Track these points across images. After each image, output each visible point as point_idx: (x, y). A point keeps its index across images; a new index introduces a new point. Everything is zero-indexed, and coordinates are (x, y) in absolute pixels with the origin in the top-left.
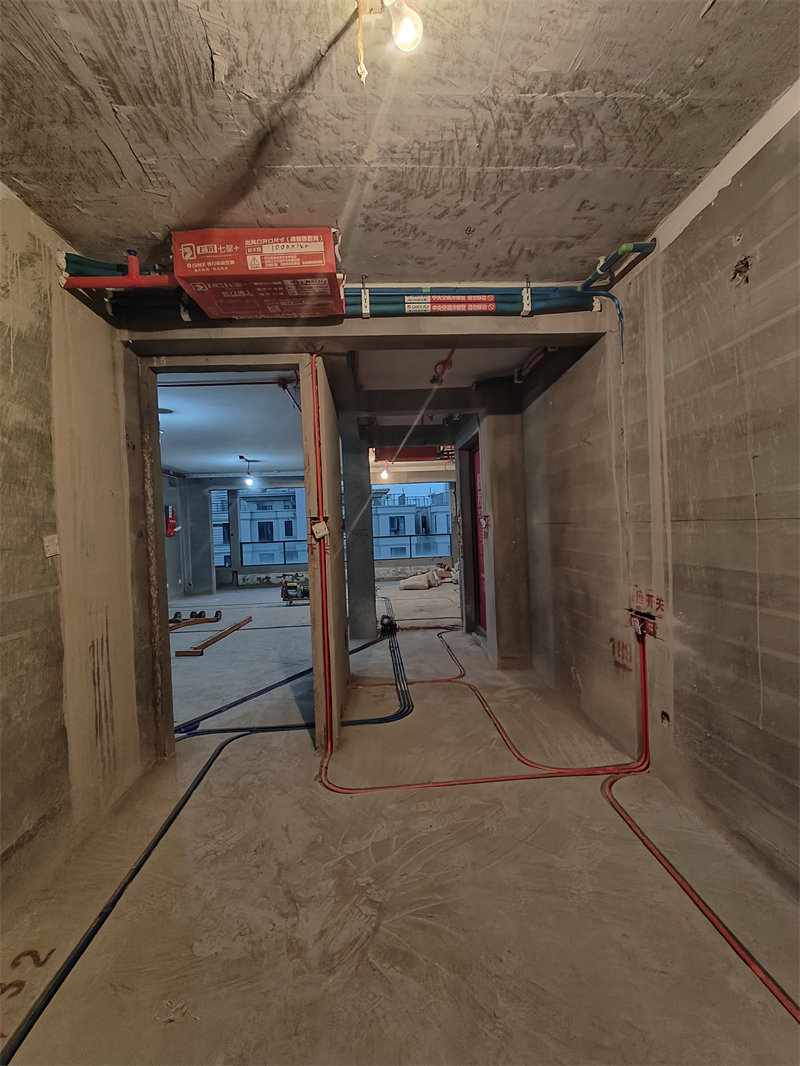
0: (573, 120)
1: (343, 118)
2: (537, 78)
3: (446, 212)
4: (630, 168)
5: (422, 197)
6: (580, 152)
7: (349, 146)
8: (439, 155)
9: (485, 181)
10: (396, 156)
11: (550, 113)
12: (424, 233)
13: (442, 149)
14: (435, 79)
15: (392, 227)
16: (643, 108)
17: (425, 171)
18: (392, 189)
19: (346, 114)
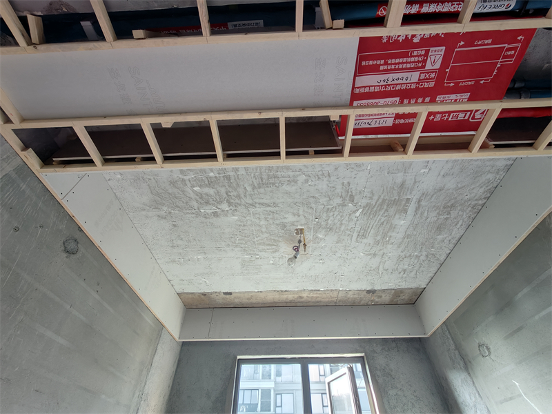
1: (313, 197)
7: (313, 183)
10: (288, 179)
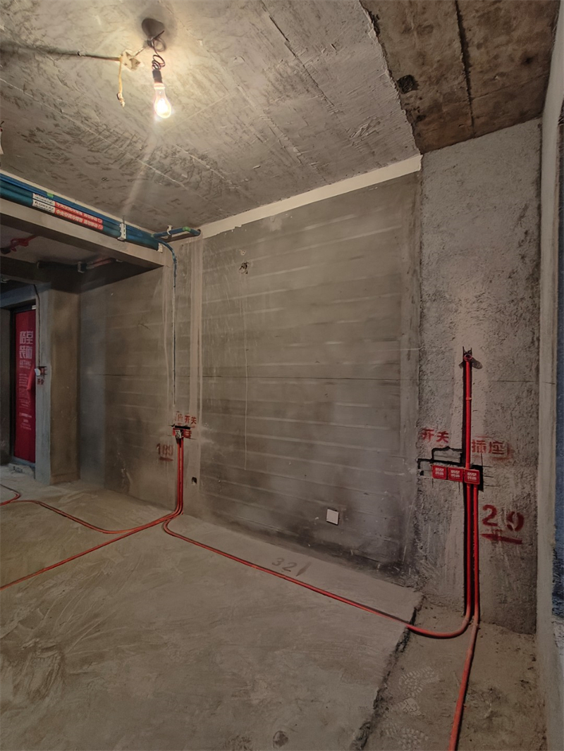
0: (192, 169)
2: (187, 145)
3: (97, 164)
4: (204, 198)
5: (87, 149)
6: (188, 180)
8: (115, 138)
9: (133, 164)
11: (185, 160)
12: (72, 165)
13: (119, 138)
14: (139, 111)
15: (50, 150)
16: (221, 181)
17: (99, 140)
18: (68, 133)
19: (68, 84)
